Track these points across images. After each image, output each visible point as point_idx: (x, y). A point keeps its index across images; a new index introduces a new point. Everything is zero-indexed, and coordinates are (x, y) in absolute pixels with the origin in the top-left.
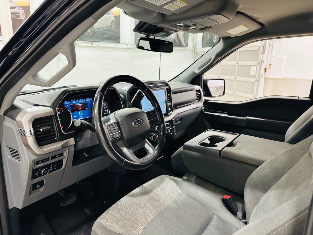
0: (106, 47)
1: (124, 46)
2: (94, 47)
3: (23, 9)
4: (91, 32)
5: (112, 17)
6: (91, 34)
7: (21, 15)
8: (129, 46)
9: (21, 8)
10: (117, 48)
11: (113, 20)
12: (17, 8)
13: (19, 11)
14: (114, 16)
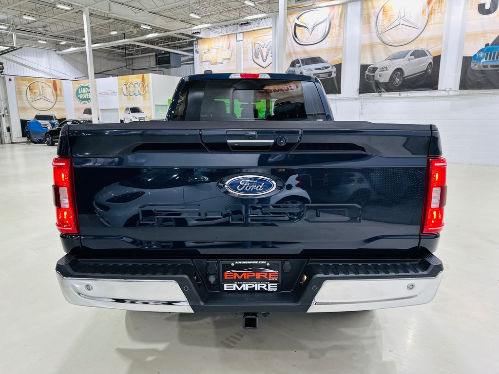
0: (418, 97)
1: (443, 93)
2: (402, 97)
3: (335, 67)
4: (400, 81)
5: (429, 59)
6: (400, 83)
7: (333, 73)
8: (451, 93)
9: (334, 67)
10: (433, 97)
11: (431, 63)
12: (331, 67)
13: (332, 70)
14: (432, 57)
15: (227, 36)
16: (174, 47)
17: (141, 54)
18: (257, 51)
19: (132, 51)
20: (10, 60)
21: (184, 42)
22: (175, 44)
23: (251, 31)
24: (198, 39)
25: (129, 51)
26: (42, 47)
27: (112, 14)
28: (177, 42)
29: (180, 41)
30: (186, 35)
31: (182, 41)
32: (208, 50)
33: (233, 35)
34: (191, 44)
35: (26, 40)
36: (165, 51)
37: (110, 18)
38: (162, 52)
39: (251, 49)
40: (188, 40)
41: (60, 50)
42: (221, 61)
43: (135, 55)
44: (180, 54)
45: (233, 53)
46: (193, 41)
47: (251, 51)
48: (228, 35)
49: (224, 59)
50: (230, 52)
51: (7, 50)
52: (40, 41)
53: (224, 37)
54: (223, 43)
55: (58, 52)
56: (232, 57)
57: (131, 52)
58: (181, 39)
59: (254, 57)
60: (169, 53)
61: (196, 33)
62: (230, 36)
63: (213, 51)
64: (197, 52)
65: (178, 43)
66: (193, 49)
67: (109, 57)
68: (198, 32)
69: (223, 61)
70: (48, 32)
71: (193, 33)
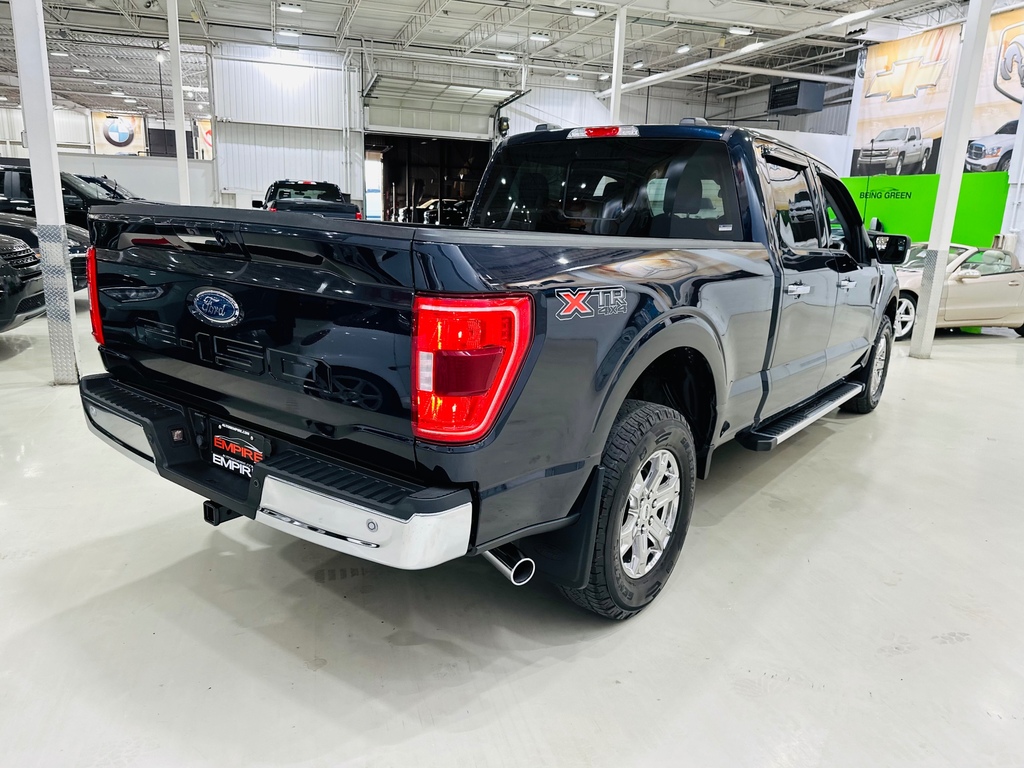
15: (938, 31)
16: (816, 68)
17: (752, 87)
18: (1009, 62)
19: (730, 82)
20: (521, 113)
21: (835, 56)
22: (818, 60)
23: (1001, 13)
24: (868, 44)
25: (726, 83)
26: (573, 87)
27: (671, 15)
28: (821, 56)
29: (829, 54)
30: (837, 39)
31: (832, 53)
32: (887, 68)
33: (953, 28)
34: (852, 57)
35: (549, 77)
36: (790, 79)
37: (672, 23)
38: (785, 81)
39: (994, 58)
40: (844, 51)
41: (601, 91)
42: (912, 92)
43: (737, 90)
44: (825, 83)
45: (945, 71)
46: (857, 51)
47: (994, 63)
48: (941, 28)
49: (921, 88)
50: (938, 68)
51: (512, 96)
52: (568, 78)
53: (930, 33)
54: (924, 49)
55: (598, 94)
56: (942, 80)
57: (729, 85)
58: (831, 49)
59: (999, 77)
60: (798, 81)
61: (855, 32)
62: (945, 30)
63: (899, 71)
64: (862, 75)
65: (822, 59)
66: (855, 70)
67: (690, 97)
68: (861, 30)
69: (916, 92)
70: (579, 60)
71: (850, 33)
